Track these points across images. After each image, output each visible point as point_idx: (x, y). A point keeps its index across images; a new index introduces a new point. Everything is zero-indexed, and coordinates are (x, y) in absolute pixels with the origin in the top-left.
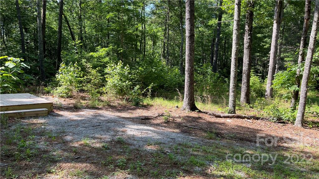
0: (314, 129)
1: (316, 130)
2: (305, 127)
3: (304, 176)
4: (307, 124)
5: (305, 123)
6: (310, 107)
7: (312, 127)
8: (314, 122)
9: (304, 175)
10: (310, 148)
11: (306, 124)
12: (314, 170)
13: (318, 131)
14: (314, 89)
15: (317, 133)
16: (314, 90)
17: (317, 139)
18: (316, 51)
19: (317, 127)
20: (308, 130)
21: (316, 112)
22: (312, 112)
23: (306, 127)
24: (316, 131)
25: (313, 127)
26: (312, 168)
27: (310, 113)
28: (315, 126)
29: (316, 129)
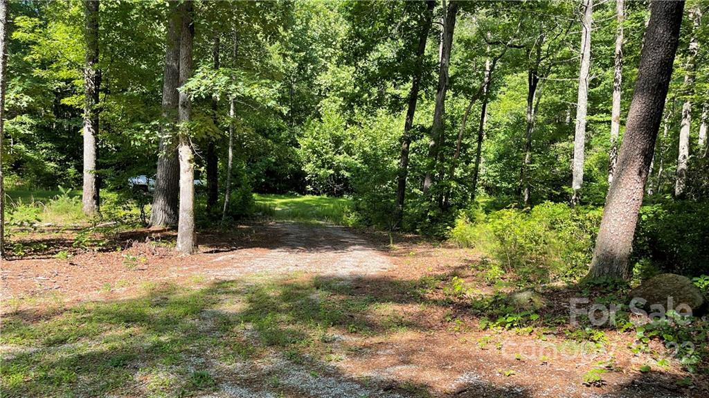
0: (29, 257)
1: (33, 258)
2: (10, 258)
3: (38, 362)
4: (11, 249)
5: (7, 249)
6: (13, 211)
7: (23, 254)
8: (25, 244)
9: (36, 360)
10: (33, 300)
11: (9, 250)
12: (54, 343)
13: (38, 260)
14: (9, 170)
15: (39, 264)
16: (9, 173)
17: (42, 278)
18: (10, 87)
19: (34, 251)
20: (18, 264)
21: (28, 221)
22: (19, 223)
23: (12, 256)
24: (34, 260)
25: (26, 255)
26: (49, 340)
27: (15, 224)
28: (30, 252)
29: (33, 256)
